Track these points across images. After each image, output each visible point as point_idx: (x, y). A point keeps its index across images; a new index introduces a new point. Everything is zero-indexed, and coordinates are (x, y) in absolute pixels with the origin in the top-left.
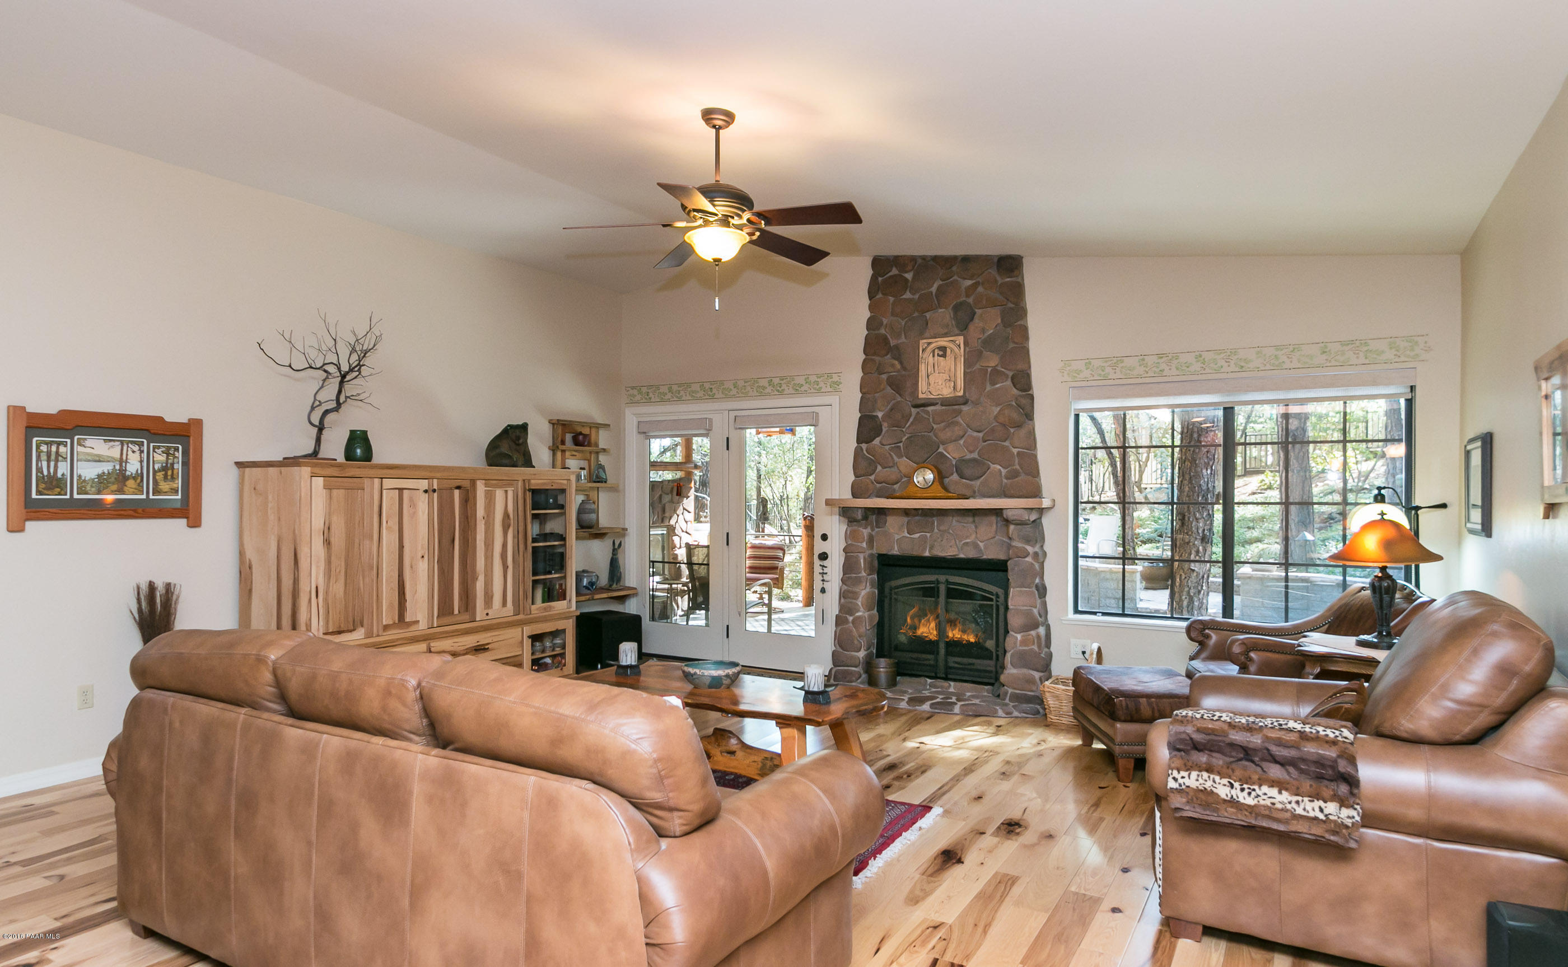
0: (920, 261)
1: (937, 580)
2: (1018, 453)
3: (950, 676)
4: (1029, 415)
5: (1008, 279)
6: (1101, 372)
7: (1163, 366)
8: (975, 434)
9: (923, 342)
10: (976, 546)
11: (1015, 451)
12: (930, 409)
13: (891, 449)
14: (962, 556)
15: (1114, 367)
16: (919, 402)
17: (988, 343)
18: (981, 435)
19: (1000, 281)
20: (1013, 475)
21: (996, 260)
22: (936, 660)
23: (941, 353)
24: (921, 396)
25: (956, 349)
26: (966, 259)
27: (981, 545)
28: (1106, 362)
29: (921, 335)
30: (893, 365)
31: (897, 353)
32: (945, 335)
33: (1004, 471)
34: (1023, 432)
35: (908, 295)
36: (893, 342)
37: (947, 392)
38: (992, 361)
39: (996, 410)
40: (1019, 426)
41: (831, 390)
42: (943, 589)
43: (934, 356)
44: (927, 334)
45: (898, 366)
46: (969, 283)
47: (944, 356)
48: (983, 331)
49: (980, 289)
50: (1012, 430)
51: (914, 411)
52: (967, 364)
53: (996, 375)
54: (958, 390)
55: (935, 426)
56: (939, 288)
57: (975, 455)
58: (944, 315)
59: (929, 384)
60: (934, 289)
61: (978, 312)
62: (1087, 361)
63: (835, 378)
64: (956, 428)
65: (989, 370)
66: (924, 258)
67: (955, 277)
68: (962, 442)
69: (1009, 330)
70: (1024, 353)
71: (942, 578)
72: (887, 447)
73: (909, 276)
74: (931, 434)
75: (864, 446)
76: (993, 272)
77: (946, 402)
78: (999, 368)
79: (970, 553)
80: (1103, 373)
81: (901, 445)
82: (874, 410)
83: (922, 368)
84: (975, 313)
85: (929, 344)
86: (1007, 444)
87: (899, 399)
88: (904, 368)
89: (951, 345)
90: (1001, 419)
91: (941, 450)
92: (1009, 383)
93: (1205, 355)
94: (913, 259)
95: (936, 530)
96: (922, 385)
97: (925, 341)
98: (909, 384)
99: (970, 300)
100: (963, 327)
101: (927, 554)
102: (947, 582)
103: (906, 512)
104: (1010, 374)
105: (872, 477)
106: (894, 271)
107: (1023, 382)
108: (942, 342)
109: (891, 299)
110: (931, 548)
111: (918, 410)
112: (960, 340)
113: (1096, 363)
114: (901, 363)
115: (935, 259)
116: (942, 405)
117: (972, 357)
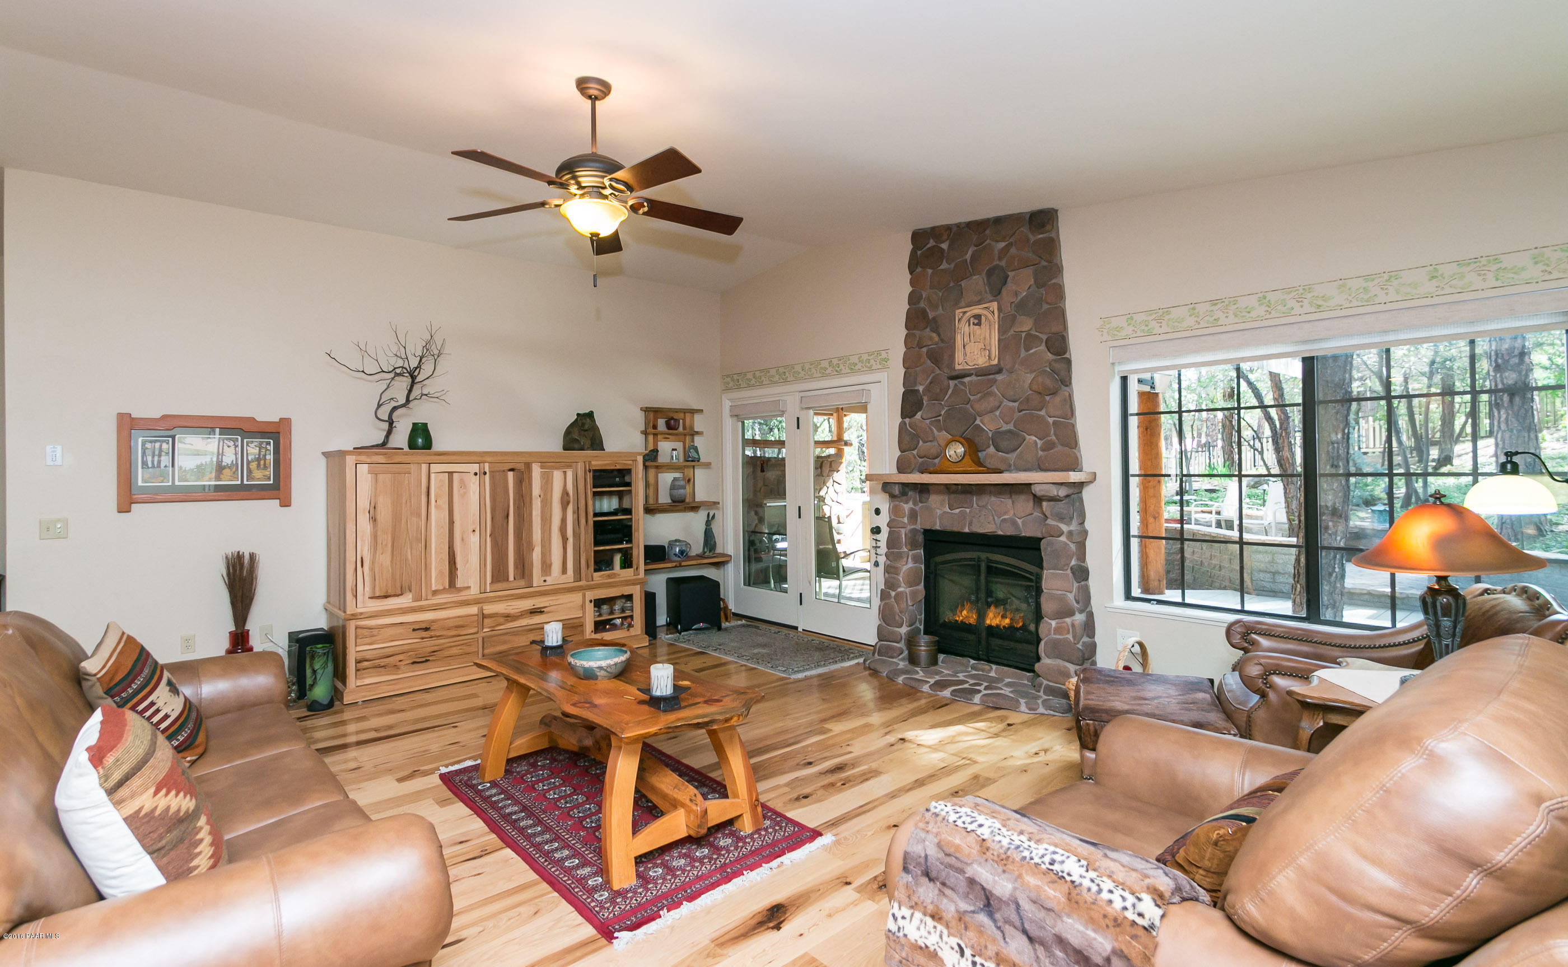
0: (955, 229)
1: (979, 558)
2: (1054, 423)
3: (992, 659)
4: (1066, 381)
5: (1041, 236)
6: (1143, 327)
8: (1011, 404)
9: (958, 312)
10: (1014, 523)
11: (1051, 420)
12: (966, 380)
13: (931, 423)
14: (1000, 533)
15: (1159, 320)
16: (954, 374)
17: (1022, 307)
18: (1016, 404)
19: (1032, 238)
20: (1049, 446)
21: (1028, 216)
23: (976, 321)
24: (957, 367)
25: (990, 316)
26: (998, 221)
27: (1019, 521)
28: (1150, 315)
29: (956, 305)
30: (931, 338)
31: (935, 325)
32: (979, 302)
33: (1039, 443)
34: (1057, 399)
35: (944, 266)
36: (931, 315)
37: (981, 361)
38: (1025, 325)
39: (1030, 377)
40: (1054, 393)
41: (880, 367)
42: (983, 566)
43: (969, 325)
44: (963, 304)
45: (936, 338)
46: (1002, 245)
47: (979, 324)
48: (1016, 294)
49: (1013, 250)
50: (1047, 398)
51: (952, 383)
52: (1002, 331)
53: (1030, 339)
54: (993, 358)
55: (972, 398)
56: (973, 256)
57: (1010, 427)
58: (978, 282)
59: (965, 354)
60: (968, 256)
61: (1011, 274)
62: (1129, 316)
63: (884, 355)
64: (992, 399)
65: (1024, 335)
66: (958, 225)
67: (988, 241)
68: (997, 413)
69: (1042, 291)
70: (1060, 315)
71: (983, 556)
72: (928, 421)
73: (945, 246)
74: (968, 406)
75: (907, 420)
76: (1025, 230)
77: (982, 372)
78: (1033, 332)
79: (1009, 531)
80: (1146, 329)
81: (940, 418)
82: (916, 386)
83: (959, 338)
84: (1007, 276)
85: (965, 313)
86: (1043, 413)
87: (938, 371)
88: (942, 341)
89: (985, 312)
90: (1035, 387)
91: (978, 422)
92: (1043, 347)
93: (1270, 296)
94: (948, 228)
95: (975, 505)
96: (959, 357)
97: (960, 310)
98: (946, 357)
99: (1003, 263)
100: (996, 293)
101: (967, 530)
102: (989, 561)
103: (949, 489)
104: (1044, 337)
105: (915, 452)
106: (932, 243)
107: (1059, 345)
108: (976, 310)
109: (930, 271)
110: (970, 524)
111: (956, 382)
112: (994, 305)
113: (1139, 318)
114: (939, 335)
115: (969, 225)
116: (977, 376)
117: (1006, 323)
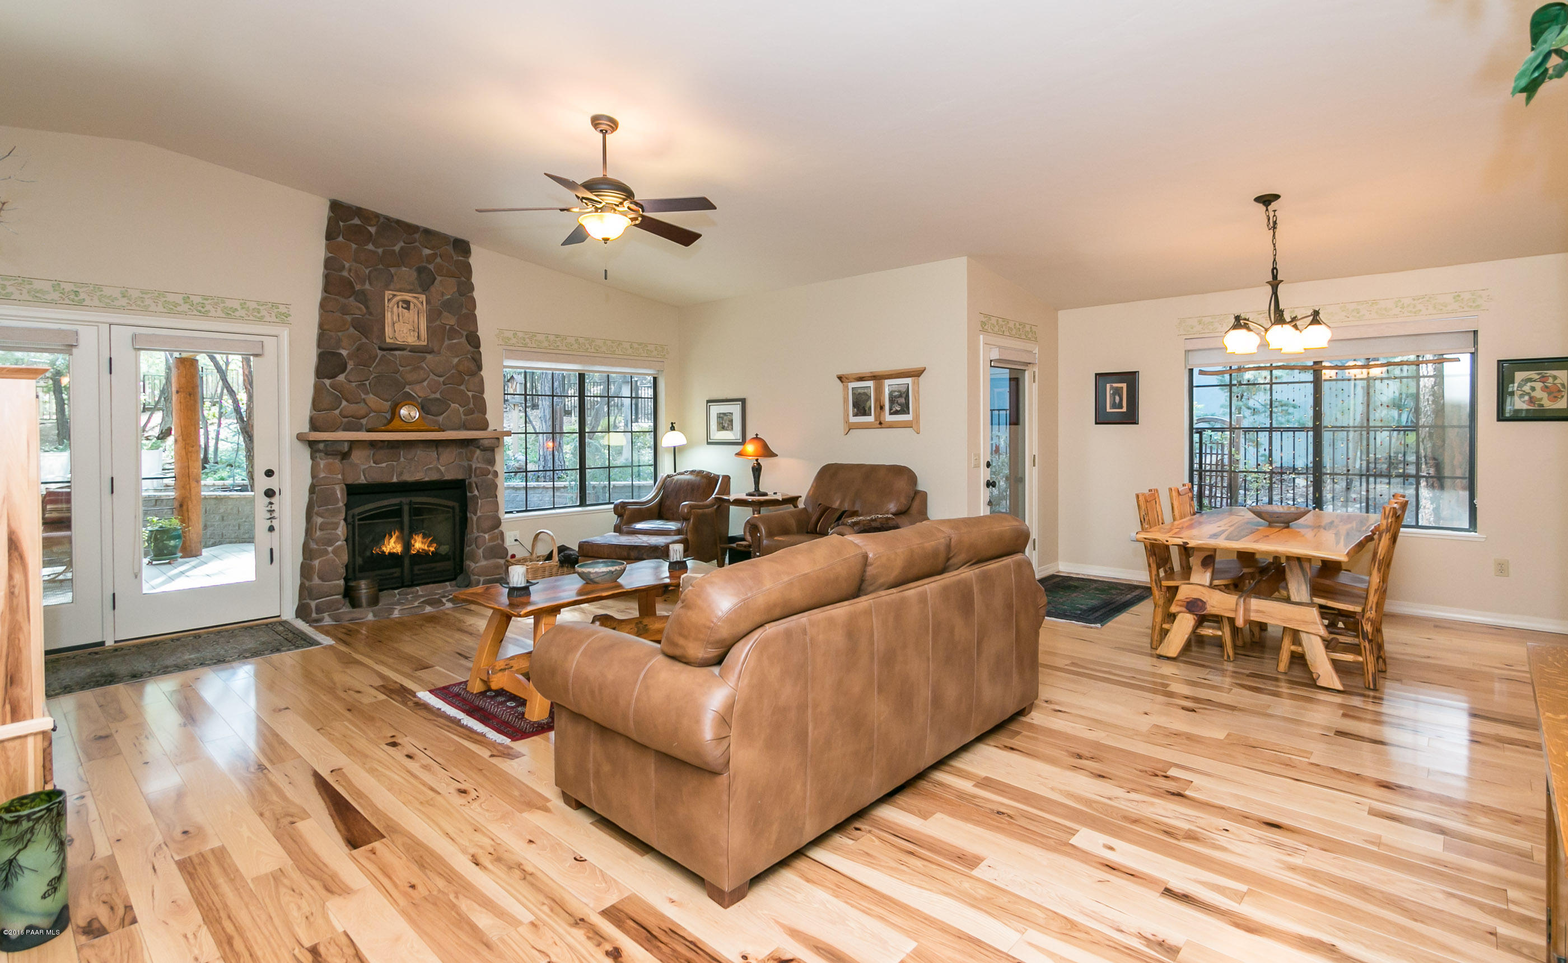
0: (382, 220)
1: (401, 502)
2: (473, 396)
3: (415, 583)
4: (480, 367)
5: (461, 258)
6: (521, 340)
7: (559, 343)
8: (436, 378)
9: (388, 294)
10: (439, 470)
11: (470, 394)
12: (397, 353)
13: (358, 386)
14: (427, 479)
15: (531, 339)
16: (384, 346)
17: (448, 305)
18: (442, 379)
19: (455, 258)
20: (470, 412)
21: (452, 240)
22: (402, 572)
23: (405, 306)
24: (388, 340)
25: (420, 306)
26: (427, 232)
27: (442, 469)
28: (524, 334)
29: (387, 287)
30: (360, 309)
31: (363, 298)
32: (410, 291)
33: (461, 410)
34: (476, 380)
35: (370, 247)
36: (358, 287)
37: (411, 340)
38: (450, 320)
39: (456, 360)
40: (472, 374)
41: (277, 320)
42: (406, 508)
43: (398, 307)
44: (392, 287)
45: (365, 310)
46: (427, 252)
47: (408, 308)
48: (443, 294)
49: (438, 260)
50: (466, 378)
51: (380, 353)
52: (430, 320)
53: (452, 333)
54: (423, 339)
55: (401, 369)
56: (402, 248)
57: (438, 395)
58: (407, 273)
60: (397, 248)
61: (439, 278)
62: (514, 332)
63: (283, 309)
64: (422, 372)
65: (448, 327)
66: (388, 219)
67: (417, 244)
68: (425, 383)
69: (463, 299)
70: (472, 318)
71: (405, 500)
72: (354, 384)
73: (372, 230)
74: (398, 376)
75: (327, 382)
76: (450, 249)
77: (414, 349)
78: (456, 327)
79: (434, 477)
80: (524, 341)
81: (367, 383)
82: (338, 349)
83: (388, 315)
84: (435, 279)
85: (394, 296)
86: (462, 387)
87: (364, 340)
88: (371, 314)
89: (415, 301)
90: (461, 368)
91: (407, 389)
92: (464, 340)
94: (377, 216)
95: (402, 459)
96: (388, 331)
97: (390, 292)
98: (375, 329)
99: (431, 267)
100: (425, 288)
101: (395, 480)
102: (410, 503)
103: (373, 444)
104: (465, 333)
105: (337, 412)
106: (356, 221)
107: (474, 341)
108: (407, 296)
109: (354, 246)
110: (401, 474)
111: (385, 353)
112: (423, 298)
113: (520, 334)
114: (367, 308)
115: (398, 222)
116: (410, 351)
117: (433, 315)
